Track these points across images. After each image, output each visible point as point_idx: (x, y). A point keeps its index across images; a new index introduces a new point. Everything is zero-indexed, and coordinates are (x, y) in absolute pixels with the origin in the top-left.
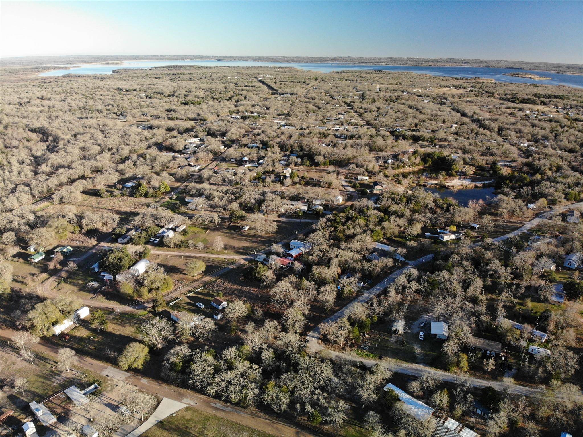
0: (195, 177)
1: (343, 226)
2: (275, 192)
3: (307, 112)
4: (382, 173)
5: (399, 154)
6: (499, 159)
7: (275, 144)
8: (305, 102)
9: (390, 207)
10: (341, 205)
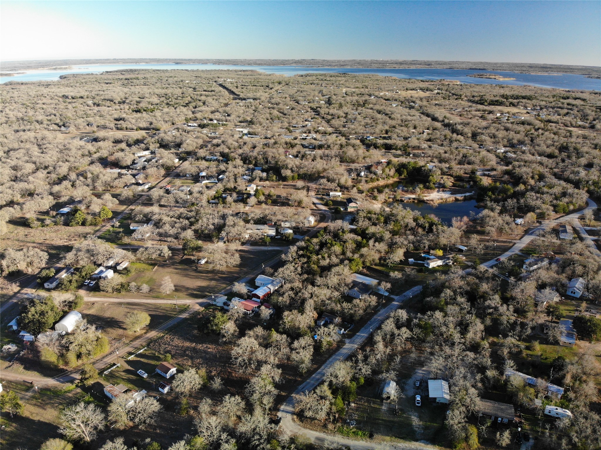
0: (144, 198)
1: (317, 255)
2: (237, 214)
3: (271, 119)
4: (355, 188)
5: (371, 166)
6: (477, 167)
7: (237, 156)
8: (269, 108)
9: (367, 228)
10: (314, 227)
